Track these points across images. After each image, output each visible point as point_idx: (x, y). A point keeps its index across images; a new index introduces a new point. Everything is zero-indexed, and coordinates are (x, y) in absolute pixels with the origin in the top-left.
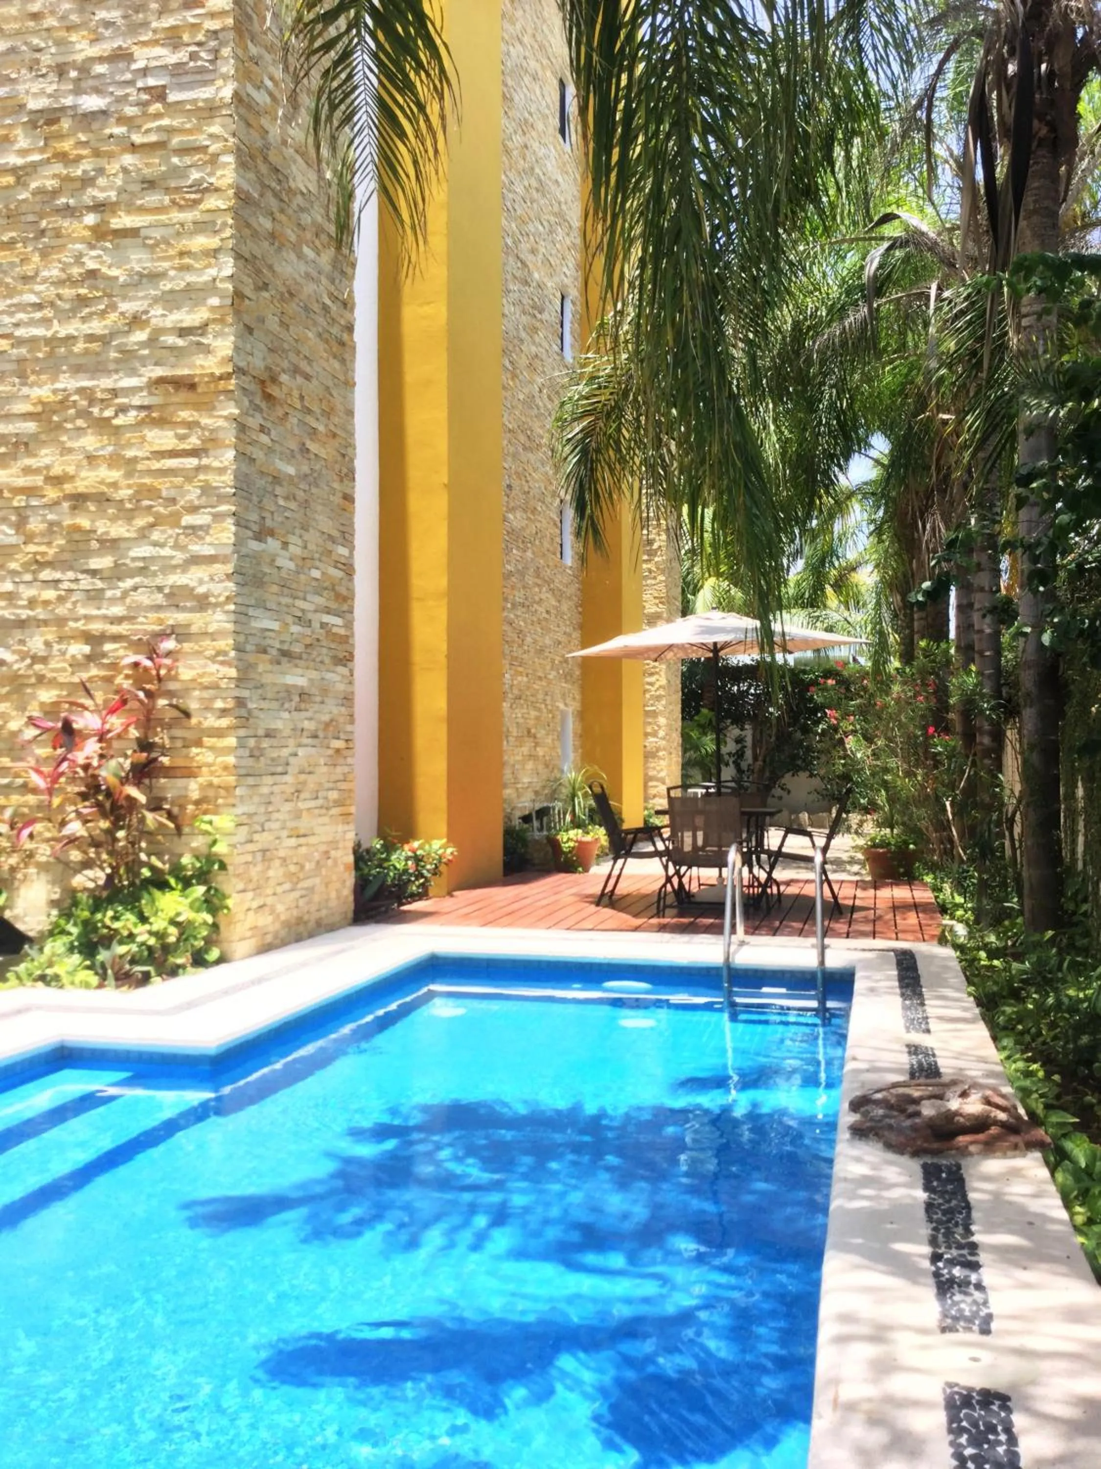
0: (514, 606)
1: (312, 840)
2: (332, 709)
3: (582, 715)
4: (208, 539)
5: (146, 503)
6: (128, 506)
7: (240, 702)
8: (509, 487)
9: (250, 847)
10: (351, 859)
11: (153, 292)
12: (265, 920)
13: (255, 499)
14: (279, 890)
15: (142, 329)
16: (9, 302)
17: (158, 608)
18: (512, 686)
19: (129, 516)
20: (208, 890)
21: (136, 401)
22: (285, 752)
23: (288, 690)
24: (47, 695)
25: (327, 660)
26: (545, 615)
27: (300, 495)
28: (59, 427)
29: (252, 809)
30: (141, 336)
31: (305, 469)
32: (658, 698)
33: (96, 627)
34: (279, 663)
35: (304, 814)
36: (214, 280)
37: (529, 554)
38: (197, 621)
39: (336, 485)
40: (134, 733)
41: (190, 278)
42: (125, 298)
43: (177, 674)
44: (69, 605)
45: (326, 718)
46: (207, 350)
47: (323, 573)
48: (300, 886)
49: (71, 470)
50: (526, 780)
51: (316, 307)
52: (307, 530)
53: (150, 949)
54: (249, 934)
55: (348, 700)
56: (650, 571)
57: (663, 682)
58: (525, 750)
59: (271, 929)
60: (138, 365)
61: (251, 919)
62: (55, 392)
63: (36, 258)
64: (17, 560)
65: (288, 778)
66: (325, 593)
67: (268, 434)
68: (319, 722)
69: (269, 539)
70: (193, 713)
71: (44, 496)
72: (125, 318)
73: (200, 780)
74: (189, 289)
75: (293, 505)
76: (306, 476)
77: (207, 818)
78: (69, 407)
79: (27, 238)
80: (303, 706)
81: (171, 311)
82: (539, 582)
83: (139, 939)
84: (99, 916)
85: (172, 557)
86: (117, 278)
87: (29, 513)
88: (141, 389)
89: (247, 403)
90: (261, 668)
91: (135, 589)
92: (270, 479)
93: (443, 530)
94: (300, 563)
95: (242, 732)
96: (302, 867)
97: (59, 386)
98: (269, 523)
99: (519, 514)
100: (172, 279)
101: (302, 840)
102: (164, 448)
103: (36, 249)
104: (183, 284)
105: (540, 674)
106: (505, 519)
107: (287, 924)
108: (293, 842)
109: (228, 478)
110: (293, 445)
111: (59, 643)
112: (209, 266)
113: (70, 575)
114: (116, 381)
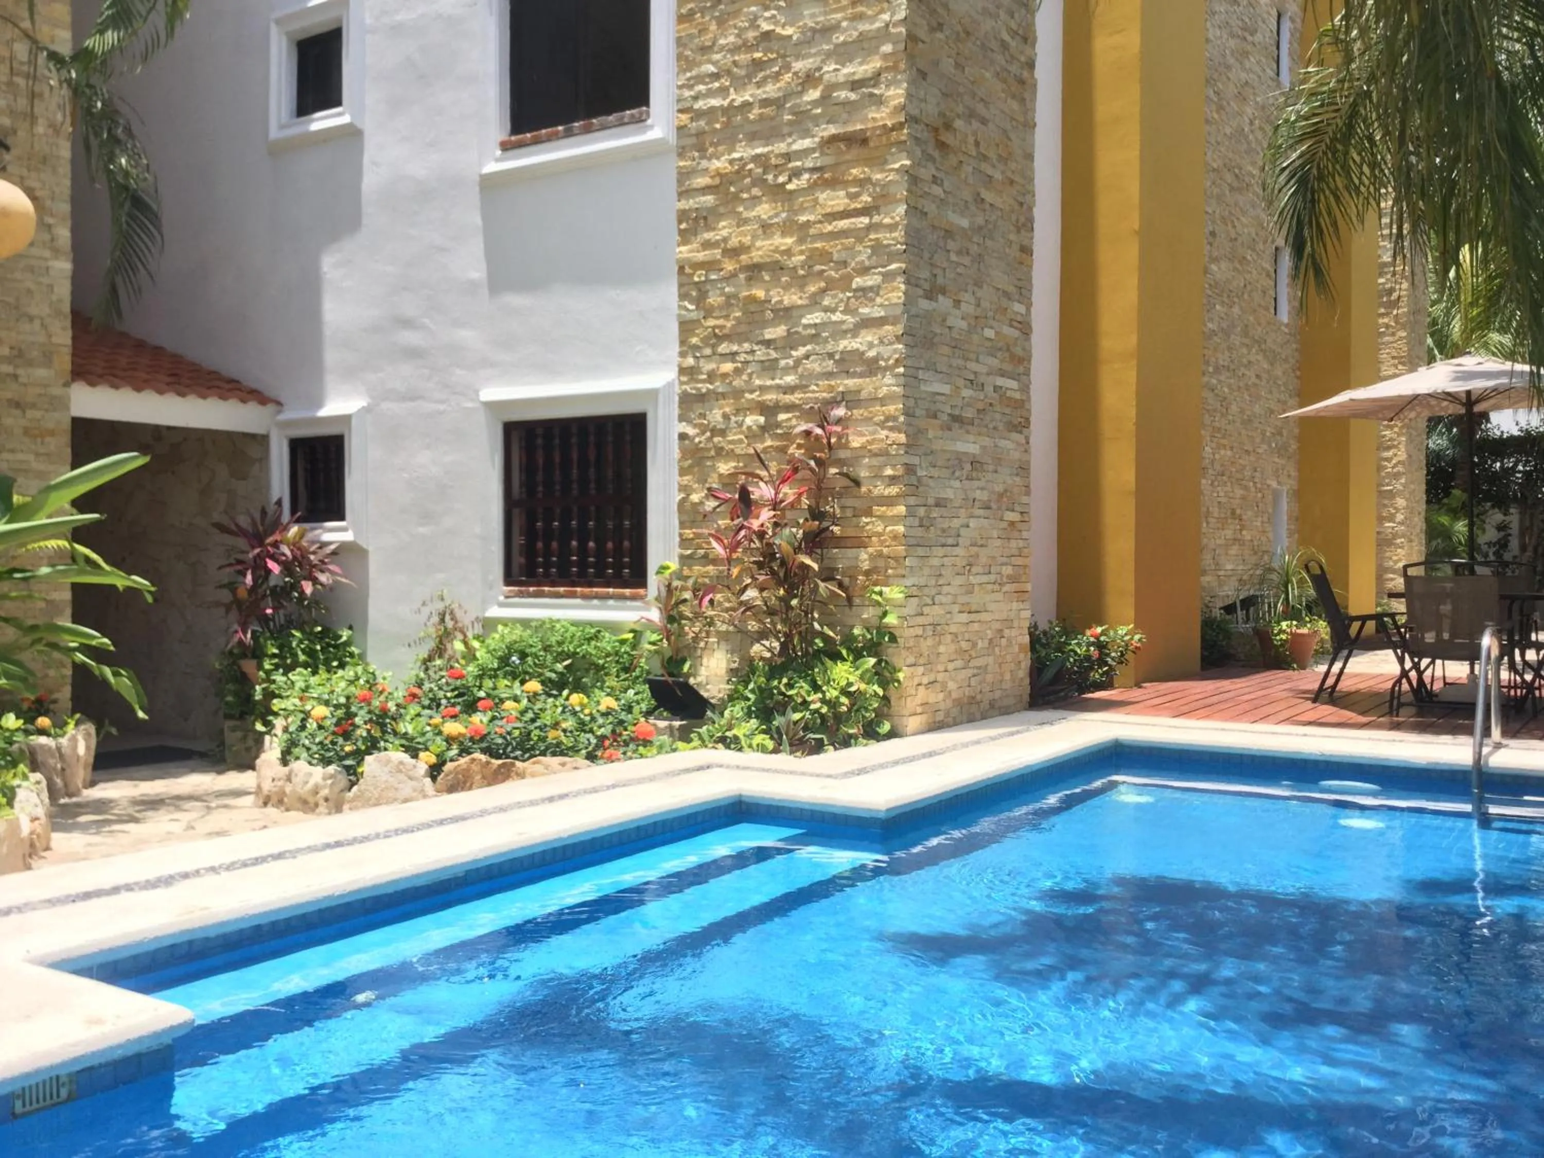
0: (1217, 370)
1: (984, 616)
2: (1004, 479)
3: (1298, 495)
4: (879, 300)
5: (818, 268)
6: (801, 272)
7: (910, 469)
8: (1213, 234)
9: (920, 620)
10: (1027, 639)
11: (826, 47)
12: (935, 697)
13: (926, 255)
14: (951, 666)
15: (815, 87)
16: (688, 75)
17: (829, 375)
18: (1213, 462)
19: (800, 283)
20: (879, 662)
21: (809, 164)
22: (956, 523)
23: (959, 458)
24: (725, 467)
25: (1001, 426)
26: (1254, 379)
27: (974, 249)
28: (736, 198)
29: (922, 581)
30: (814, 94)
31: (980, 220)
32: (1397, 476)
33: (770, 397)
34: (950, 429)
35: (977, 588)
36: (887, 25)
37: (1236, 310)
38: (866, 385)
39: (1012, 237)
40: (805, 502)
41: (864, 27)
42: (798, 57)
43: (848, 442)
44: (745, 377)
45: (999, 488)
46: (879, 101)
47: (997, 333)
48: (971, 665)
49: (747, 240)
50: (1229, 567)
51: (994, 45)
52: (981, 287)
53: (822, 716)
54: (919, 710)
55: (1023, 469)
56: (1387, 326)
57: (1402, 455)
58: (1229, 533)
59: (942, 706)
60: (810, 125)
61: (922, 694)
62: (731, 162)
63: (713, 27)
64: (698, 335)
65: (958, 551)
66: (999, 354)
67: (941, 185)
68: (993, 492)
69: (940, 297)
70: (864, 481)
71: (722, 270)
72: (798, 77)
73: (870, 550)
74: (863, 37)
75: (966, 260)
76: (980, 228)
77: (877, 589)
78: (745, 177)
79: (705, 7)
80: (974, 474)
81: (843, 65)
82: (1247, 341)
83: (813, 707)
84: (776, 683)
85: (843, 322)
86: (790, 37)
87: (708, 287)
88: (813, 150)
89: (918, 153)
90: (931, 434)
91: (807, 357)
92: (943, 233)
93: (1133, 282)
94: (973, 323)
95: (912, 501)
96: (974, 645)
97: (736, 155)
98: (940, 280)
99: (1224, 265)
100: (846, 30)
101: (973, 617)
102: (836, 209)
103: (713, 18)
104: (855, 34)
105: (1248, 447)
106: (1206, 271)
107: (958, 703)
108: (964, 617)
109: (899, 234)
110: (967, 195)
111: (735, 415)
112: (882, 11)
113: (746, 346)
114: (790, 144)
